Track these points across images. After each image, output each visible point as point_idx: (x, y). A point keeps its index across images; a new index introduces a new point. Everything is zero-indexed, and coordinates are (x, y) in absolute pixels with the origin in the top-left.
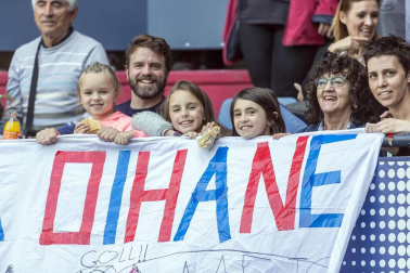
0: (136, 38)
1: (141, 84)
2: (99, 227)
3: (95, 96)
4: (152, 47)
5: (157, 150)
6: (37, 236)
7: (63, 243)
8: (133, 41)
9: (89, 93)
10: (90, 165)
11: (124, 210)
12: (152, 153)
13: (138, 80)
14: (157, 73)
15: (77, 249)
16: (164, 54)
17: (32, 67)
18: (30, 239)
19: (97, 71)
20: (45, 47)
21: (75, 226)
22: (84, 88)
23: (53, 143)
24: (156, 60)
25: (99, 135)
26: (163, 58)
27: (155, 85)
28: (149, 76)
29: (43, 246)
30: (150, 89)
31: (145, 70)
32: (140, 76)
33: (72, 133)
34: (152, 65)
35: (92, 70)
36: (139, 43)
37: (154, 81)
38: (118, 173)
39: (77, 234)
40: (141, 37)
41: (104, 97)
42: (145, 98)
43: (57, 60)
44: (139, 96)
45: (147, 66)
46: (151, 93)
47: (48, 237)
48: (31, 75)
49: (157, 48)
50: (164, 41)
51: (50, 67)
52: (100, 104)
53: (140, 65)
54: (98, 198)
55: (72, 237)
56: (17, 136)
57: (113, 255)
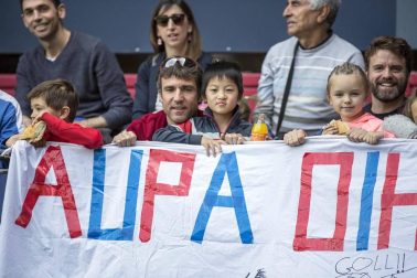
0: (376, 40)
1: (382, 88)
2: (351, 233)
3: (346, 98)
4: (392, 49)
5: (407, 152)
6: (290, 242)
7: (317, 249)
8: (373, 43)
9: (340, 94)
10: (338, 167)
11: (376, 214)
12: (402, 155)
13: (379, 84)
14: (397, 75)
15: (332, 256)
16: (405, 55)
17: (288, 67)
18: (284, 244)
19: (348, 73)
20: (303, 48)
21: (328, 232)
22: (334, 90)
23: (301, 144)
24: (397, 63)
25: (348, 136)
26: (404, 60)
27: (395, 88)
28: (389, 79)
29: (297, 252)
30: (390, 92)
31: (386, 73)
32: (380, 79)
33: (320, 134)
34: (392, 68)
35: (342, 71)
36: (379, 45)
37: (394, 84)
38: (367, 175)
39: (331, 240)
40: (381, 38)
41: (355, 100)
42: (386, 101)
43: (315, 63)
44: (380, 99)
45: (387, 69)
46: (392, 96)
47: (302, 243)
48: (286, 76)
49: (397, 50)
50: (404, 42)
51: (307, 70)
52: (350, 107)
53: (380, 68)
54: (349, 202)
55: (326, 243)
56: (264, 138)
57: (367, 262)
